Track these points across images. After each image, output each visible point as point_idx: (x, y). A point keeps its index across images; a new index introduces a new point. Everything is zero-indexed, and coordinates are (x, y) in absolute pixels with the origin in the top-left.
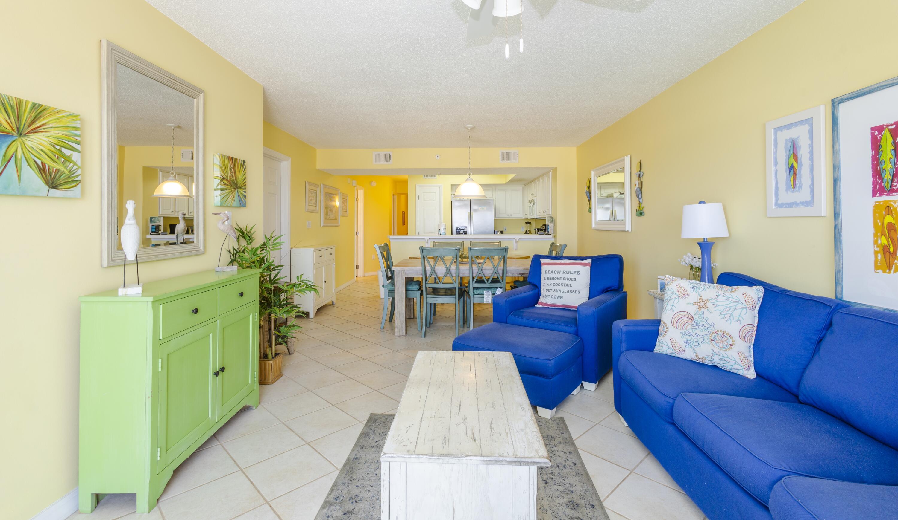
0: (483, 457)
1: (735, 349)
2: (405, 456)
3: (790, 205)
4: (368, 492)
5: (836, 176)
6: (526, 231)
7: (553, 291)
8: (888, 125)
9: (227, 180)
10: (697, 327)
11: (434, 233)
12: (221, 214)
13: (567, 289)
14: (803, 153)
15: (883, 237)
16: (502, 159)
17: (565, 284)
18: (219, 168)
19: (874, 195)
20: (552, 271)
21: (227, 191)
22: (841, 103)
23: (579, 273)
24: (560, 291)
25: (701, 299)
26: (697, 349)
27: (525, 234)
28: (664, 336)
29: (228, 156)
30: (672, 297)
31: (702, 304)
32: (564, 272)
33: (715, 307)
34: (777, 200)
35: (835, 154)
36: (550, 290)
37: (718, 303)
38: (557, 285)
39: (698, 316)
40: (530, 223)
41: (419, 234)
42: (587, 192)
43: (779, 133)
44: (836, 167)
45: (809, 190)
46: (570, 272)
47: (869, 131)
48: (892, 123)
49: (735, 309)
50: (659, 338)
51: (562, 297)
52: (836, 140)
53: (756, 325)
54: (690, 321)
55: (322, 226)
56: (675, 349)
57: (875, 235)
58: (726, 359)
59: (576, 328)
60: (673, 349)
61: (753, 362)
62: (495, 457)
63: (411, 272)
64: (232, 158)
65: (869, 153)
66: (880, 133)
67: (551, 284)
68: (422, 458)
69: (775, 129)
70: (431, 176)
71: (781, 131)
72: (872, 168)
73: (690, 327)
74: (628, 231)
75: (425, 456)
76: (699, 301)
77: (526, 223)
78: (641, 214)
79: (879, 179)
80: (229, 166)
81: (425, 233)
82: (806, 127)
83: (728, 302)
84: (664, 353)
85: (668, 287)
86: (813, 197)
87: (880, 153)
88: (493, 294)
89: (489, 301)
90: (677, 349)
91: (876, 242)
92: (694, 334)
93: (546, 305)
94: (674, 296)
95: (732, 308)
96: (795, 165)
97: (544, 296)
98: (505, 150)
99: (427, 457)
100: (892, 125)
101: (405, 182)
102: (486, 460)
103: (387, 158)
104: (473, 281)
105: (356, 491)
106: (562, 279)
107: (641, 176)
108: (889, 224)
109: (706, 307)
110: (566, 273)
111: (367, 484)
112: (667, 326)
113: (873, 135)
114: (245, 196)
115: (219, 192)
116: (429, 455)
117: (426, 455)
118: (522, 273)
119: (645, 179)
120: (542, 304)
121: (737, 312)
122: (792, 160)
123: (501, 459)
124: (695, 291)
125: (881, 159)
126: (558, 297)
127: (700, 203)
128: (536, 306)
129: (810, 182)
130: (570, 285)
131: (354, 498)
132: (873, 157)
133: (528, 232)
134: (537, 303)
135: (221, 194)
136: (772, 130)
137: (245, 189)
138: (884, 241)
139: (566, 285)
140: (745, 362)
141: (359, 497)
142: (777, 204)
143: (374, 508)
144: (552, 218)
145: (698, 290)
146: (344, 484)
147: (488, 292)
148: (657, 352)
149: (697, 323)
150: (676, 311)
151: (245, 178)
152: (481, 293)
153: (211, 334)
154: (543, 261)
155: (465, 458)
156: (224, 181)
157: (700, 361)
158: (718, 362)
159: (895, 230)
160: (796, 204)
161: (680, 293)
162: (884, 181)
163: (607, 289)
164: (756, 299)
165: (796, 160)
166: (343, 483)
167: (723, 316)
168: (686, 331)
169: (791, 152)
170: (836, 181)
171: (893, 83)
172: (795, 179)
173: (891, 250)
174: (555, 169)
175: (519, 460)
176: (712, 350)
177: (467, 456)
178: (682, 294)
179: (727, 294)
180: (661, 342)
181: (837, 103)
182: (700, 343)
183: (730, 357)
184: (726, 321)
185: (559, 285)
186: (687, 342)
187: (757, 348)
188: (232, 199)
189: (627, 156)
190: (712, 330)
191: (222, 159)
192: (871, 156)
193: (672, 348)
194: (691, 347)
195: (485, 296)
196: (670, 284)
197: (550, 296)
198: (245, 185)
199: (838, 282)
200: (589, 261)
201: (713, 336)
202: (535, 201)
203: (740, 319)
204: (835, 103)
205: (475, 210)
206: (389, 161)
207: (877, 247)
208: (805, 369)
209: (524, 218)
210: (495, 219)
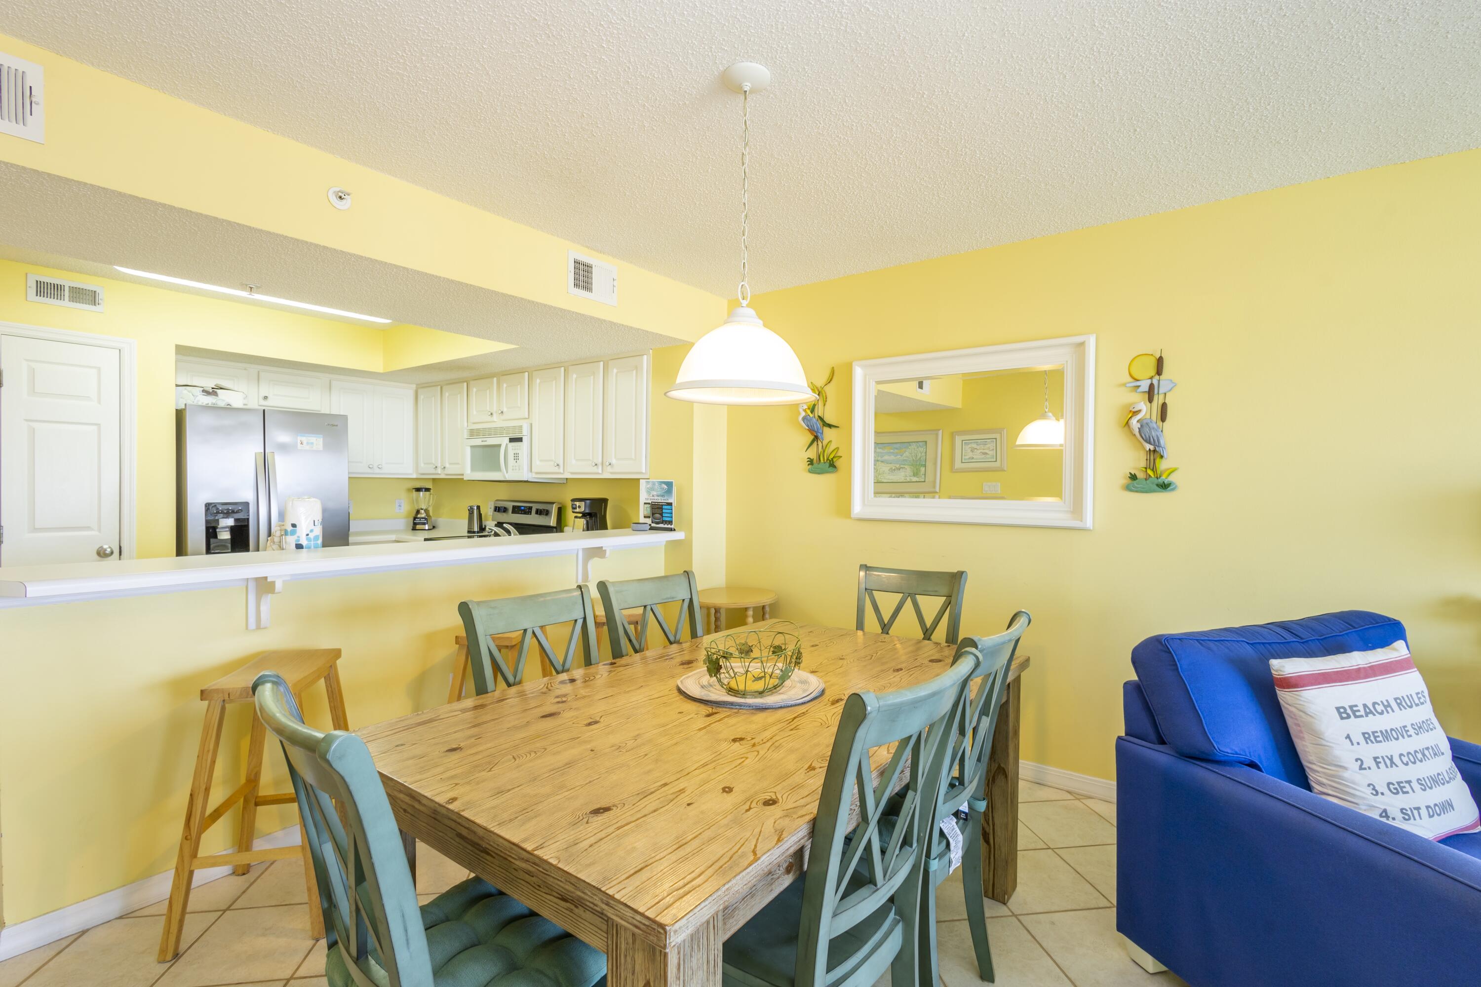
7: (1415, 786)
13: (1441, 766)
17: (1428, 750)
20: (1366, 706)
24: (1435, 782)
32: (1399, 703)
36: (1407, 786)
38: (1413, 757)
40: (427, 490)
46: (1413, 701)
51: (1451, 806)
67: (1391, 761)
74: (1083, 529)
77: (418, 490)
78: (1164, 486)
97: (1398, 815)
106: (1411, 730)
107: (1160, 390)
110: (1404, 704)
126: (1443, 808)
139: (1431, 752)
185: (1418, 755)
202: (524, 432)
205: (284, 448)
209: (414, 476)
210: (349, 478)
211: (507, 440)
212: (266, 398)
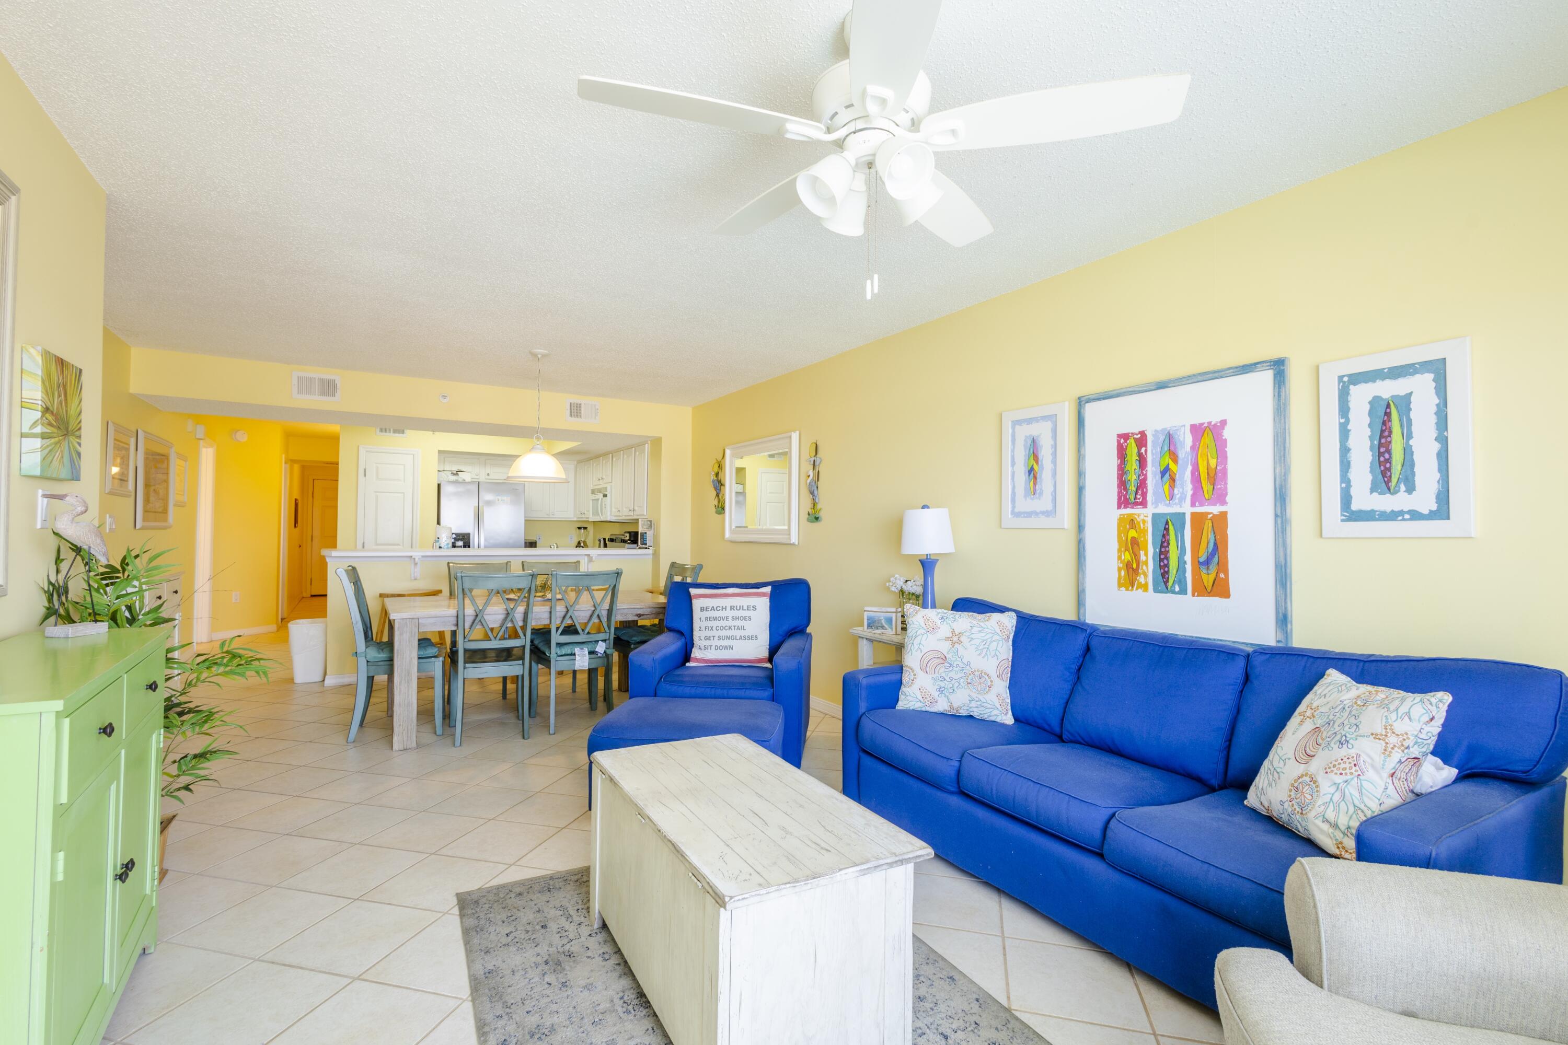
0: (859, 867)
1: (994, 691)
2: (761, 893)
3: (1029, 514)
4: (555, 1014)
5: (1081, 484)
6: (579, 543)
7: (716, 638)
8: (1133, 434)
9: (52, 413)
10: (951, 668)
11: (398, 545)
12: (67, 498)
13: (738, 633)
14: (1045, 453)
15: (1127, 552)
16: (571, 415)
17: (734, 626)
18: (40, 383)
19: (1119, 507)
20: (713, 607)
21: (53, 440)
22: (1087, 402)
23: (755, 608)
24: (728, 638)
25: (953, 632)
26: (952, 697)
27: (577, 547)
28: (911, 686)
29: (55, 356)
30: (918, 633)
31: (955, 639)
32: (732, 608)
33: (970, 641)
34: (1014, 507)
35: (1081, 459)
36: (712, 638)
37: (973, 636)
38: (723, 628)
39: (951, 654)
40: (585, 528)
41: (363, 547)
42: (713, 481)
43: (1017, 427)
44: (1080, 474)
45: (1050, 498)
46: (742, 608)
47: (1115, 438)
48: (1137, 432)
49: (991, 642)
50: (903, 689)
51: (731, 648)
52: (1082, 442)
53: (1010, 659)
54: (942, 661)
55: (137, 528)
56: (926, 700)
57: (1119, 550)
58: (984, 704)
59: (772, 690)
60: (924, 702)
61: (1010, 705)
62: (873, 862)
63: (432, 620)
64: (62, 360)
65: (1114, 461)
66: (1126, 441)
67: (712, 628)
68: (784, 888)
69: (1012, 421)
70: (396, 431)
71: (1020, 425)
72: (1118, 478)
73: (942, 670)
74: (794, 544)
75: (788, 885)
76: (951, 635)
77: (579, 528)
78: (817, 519)
79: (1124, 491)
80: (56, 378)
81: (378, 545)
82: (1049, 425)
83: (983, 634)
84: (911, 708)
85: (913, 619)
86: (1055, 506)
87: (1126, 462)
88: (590, 653)
89: (584, 666)
90: (928, 701)
91: (1119, 558)
92: (947, 679)
93: (706, 663)
94: (922, 631)
95: (989, 640)
96: (1035, 467)
97: (702, 647)
98: (576, 399)
99: (792, 885)
100: (1137, 434)
101: (334, 440)
102: (864, 869)
103: (329, 388)
104: (557, 631)
105: (533, 1020)
106: (730, 618)
107: (817, 463)
108: (1133, 538)
109: (960, 642)
110: (735, 608)
111: (546, 1003)
112: (915, 672)
113: (1119, 442)
114: (79, 454)
115: (38, 443)
116: (793, 883)
117: (789, 883)
118: (640, 614)
119: (822, 469)
120: (697, 660)
121: (994, 645)
122: (1032, 461)
123: (881, 862)
124: (945, 622)
125: (1126, 469)
126: (726, 648)
127: (924, 507)
128: (687, 664)
129: (1052, 489)
130: (743, 628)
131: (537, 1031)
132: (1118, 466)
133: (582, 545)
134: (688, 661)
135: (43, 448)
136: (1010, 422)
137: (80, 437)
138: (1127, 556)
139: (736, 628)
140: (1003, 706)
141: (546, 1027)
142: (1013, 512)
143: (586, 1032)
144: (651, 521)
145: (948, 622)
146: (500, 1017)
147: (582, 649)
148: (901, 708)
149: (950, 664)
150: (925, 650)
151: (81, 412)
152: (569, 652)
153: (113, 783)
154: (693, 591)
155: (838, 874)
156: (47, 415)
157: (954, 712)
158: (975, 710)
159: (1138, 545)
160: (1035, 514)
161: (928, 627)
162: (1129, 493)
163: (792, 630)
164: (1010, 628)
165: (1037, 462)
166: (498, 1017)
167: (979, 652)
168: (937, 675)
169: (1032, 452)
170: (1080, 490)
171: (1139, 391)
172: (1035, 484)
173: (1134, 566)
174: (657, 442)
175: (901, 858)
176: (969, 696)
177: (840, 870)
178: (931, 627)
179: (982, 624)
180: (908, 694)
181: (1084, 402)
182: (956, 689)
183: (989, 702)
184: (983, 657)
185: (726, 628)
186: (941, 690)
187: (1014, 685)
188: (60, 461)
189: (795, 431)
190: (968, 670)
191: (46, 361)
192: (1116, 465)
193: (922, 700)
194: (945, 696)
195: (577, 658)
196: (914, 615)
197: (713, 648)
198: (80, 429)
199: (1080, 602)
200: (768, 589)
201: (969, 678)
202: (608, 491)
203: (998, 653)
204: (1081, 402)
205: (489, 503)
206: (333, 395)
207: (1121, 563)
208: (1067, 703)
209: (575, 519)
210: (525, 520)
211: (602, 496)
212: (488, 475)
